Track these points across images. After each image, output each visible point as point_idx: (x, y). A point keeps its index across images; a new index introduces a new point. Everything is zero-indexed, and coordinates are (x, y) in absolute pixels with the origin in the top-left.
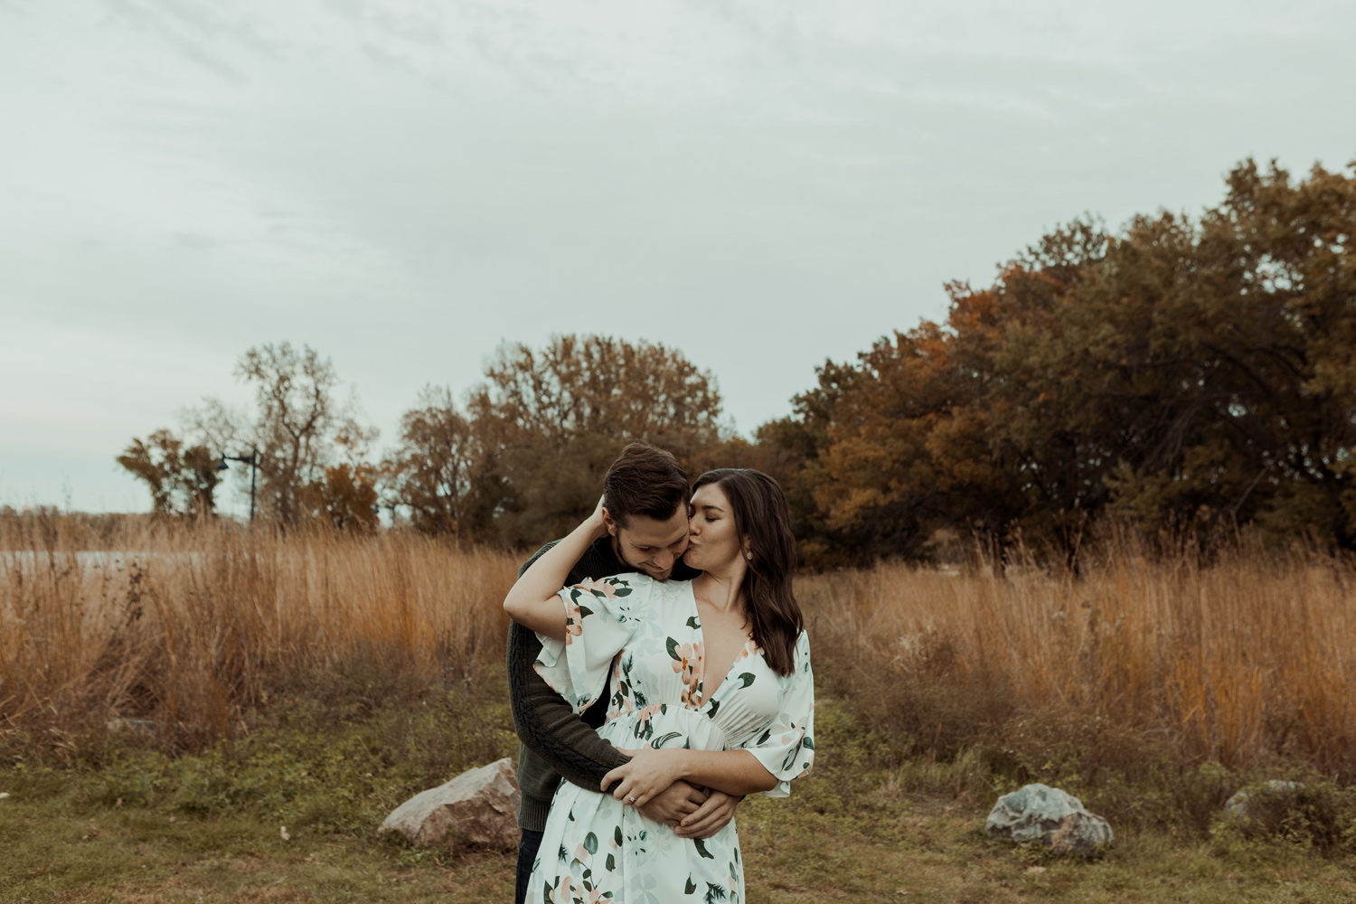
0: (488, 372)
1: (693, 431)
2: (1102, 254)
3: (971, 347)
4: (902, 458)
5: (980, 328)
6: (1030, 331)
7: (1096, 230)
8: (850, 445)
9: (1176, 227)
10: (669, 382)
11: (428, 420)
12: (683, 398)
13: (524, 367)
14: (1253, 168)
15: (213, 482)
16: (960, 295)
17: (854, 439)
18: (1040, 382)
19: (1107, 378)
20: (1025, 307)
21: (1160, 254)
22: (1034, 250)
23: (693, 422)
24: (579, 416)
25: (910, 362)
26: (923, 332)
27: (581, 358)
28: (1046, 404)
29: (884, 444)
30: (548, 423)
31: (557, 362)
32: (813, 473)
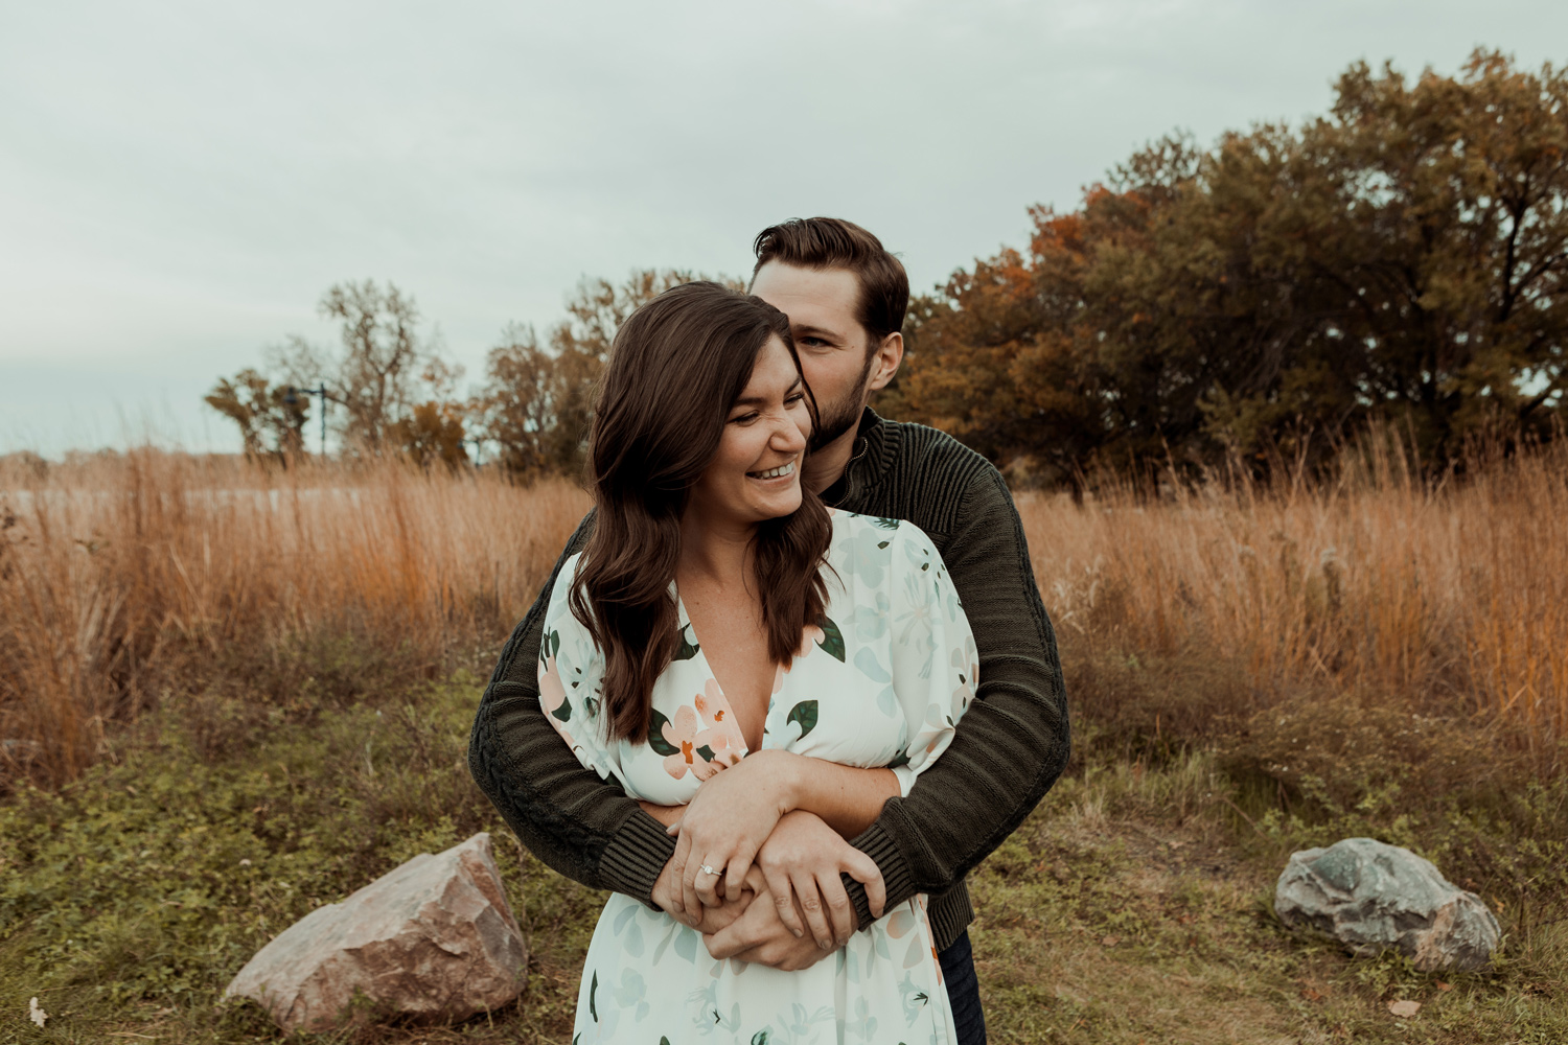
0: (570, 307)
2: (1194, 170)
3: (1058, 270)
4: (984, 386)
5: (1066, 252)
6: (1122, 251)
7: (1186, 146)
8: (931, 374)
9: (1276, 137)
11: (513, 357)
13: (605, 302)
14: (1365, 71)
15: (301, 420)
16: (1044, 219)
17: (934, 368)
18: (1133, 303)
19: (1204, 298)
20: (1115, 227)
21: (1260, 168)
22: (1123, 169)
25: (988, 290)
26: (1004, 260)
28: (1137, 326)
29: (965, 373)
31: (638, 297)
32: (893, 402)
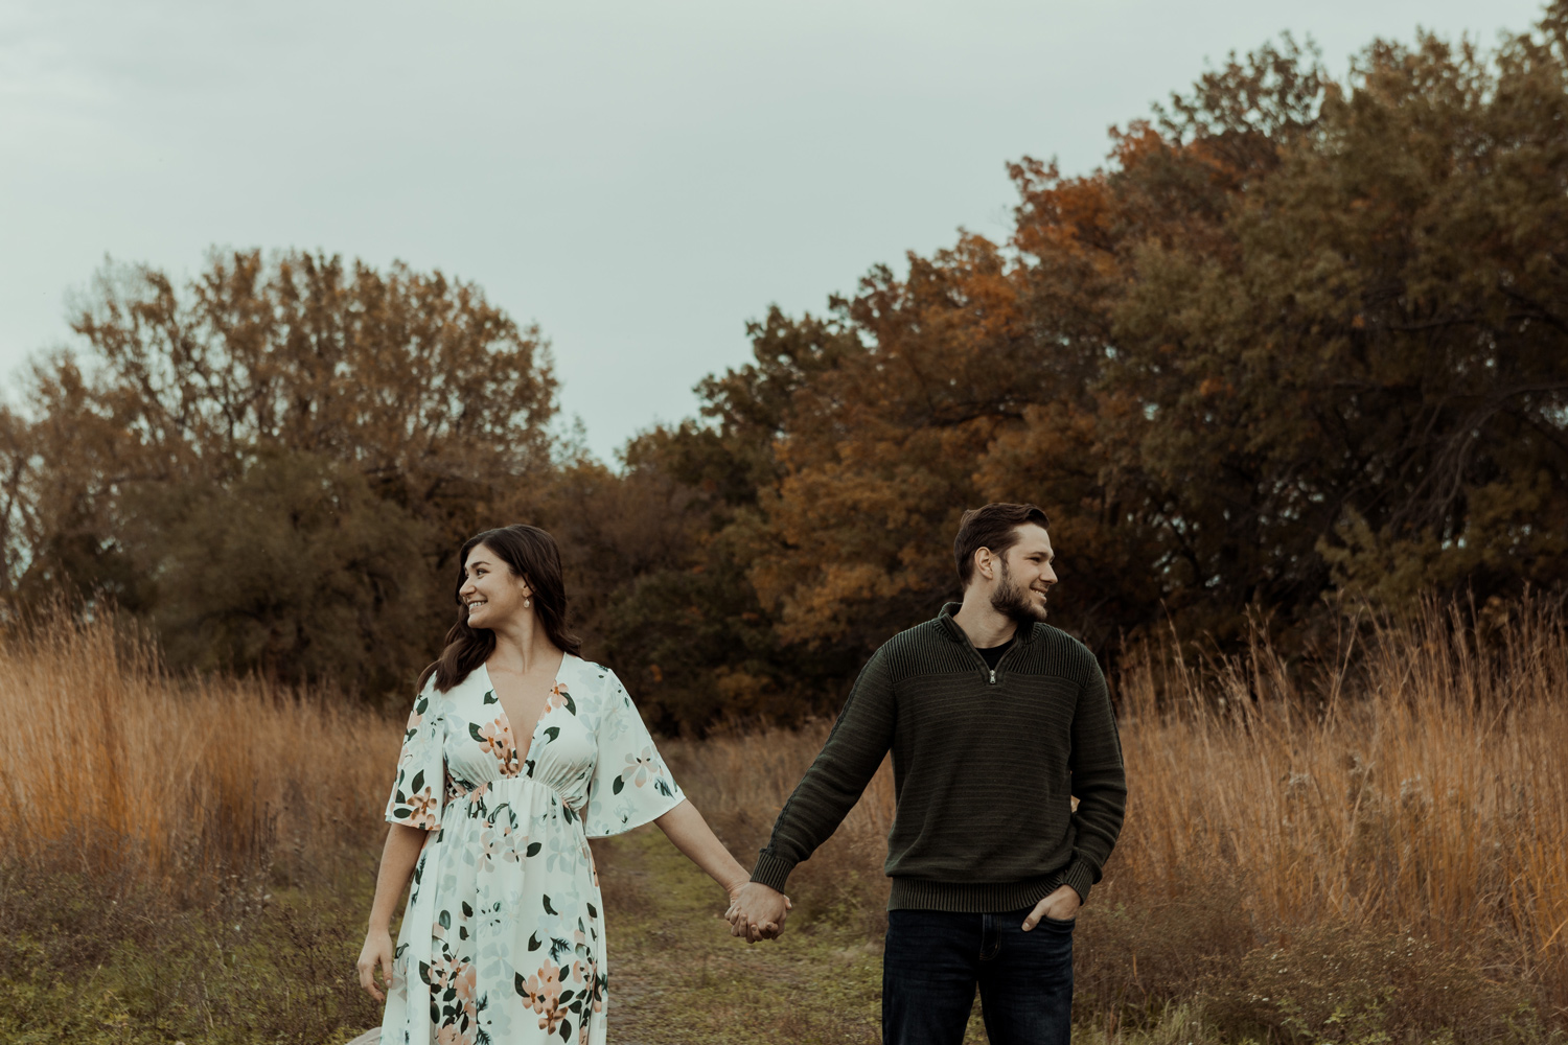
0: (80, 321)
1: (500, 448)
2: (1314, 114)
3: (1064, 289)
4: (925, 504)
5: (1078, 252)
6: (1181, 259)
7: (1303, 67)
8: (824, 479)
9: (1450, 68)
10: (452, 351)
12: (479, 381)
13: (155, 314)
16: (1038, 186)
17: (828, 466)
18: (1202, 358)
19: (1328, 352)
20: (1169, 212)
21: (1422, 118)
22: (1186, 102)
23: (499, 430)
24: (266, 418)
25: (935, 317)
26: (965, 258)
27: (274, 297)
28: (1208, 403)
29: (890, 477)
30: (202, 429)
31: (222, 306)
32: (747, 532)
